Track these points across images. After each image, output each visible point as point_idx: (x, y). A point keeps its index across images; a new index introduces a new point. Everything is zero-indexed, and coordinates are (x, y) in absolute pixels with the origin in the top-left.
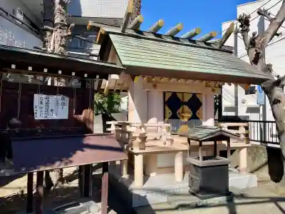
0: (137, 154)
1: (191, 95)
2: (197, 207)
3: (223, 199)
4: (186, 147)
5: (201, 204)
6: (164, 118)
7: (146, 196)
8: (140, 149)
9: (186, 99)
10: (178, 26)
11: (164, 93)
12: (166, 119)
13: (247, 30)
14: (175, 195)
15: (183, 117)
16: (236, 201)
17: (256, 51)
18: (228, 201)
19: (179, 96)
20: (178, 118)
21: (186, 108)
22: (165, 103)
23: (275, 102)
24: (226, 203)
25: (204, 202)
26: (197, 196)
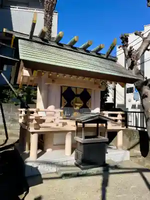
0: (33, 133)
1: (82, 90)
2: (78, 175)
3: (100, 169)
4: (74, 129)
5: (81, 174)
6: (61, 106)
7: (37, 167)
8: (35, 129)
9: (79, 93)
10: (75, 38)
11: (61, 87)
12: (62, 107)
13: (127, 46)
14: (63, 166)
15: (76, 106)
16: (111, 171)
17: (131, 59)
18: (104, 171)
19: (74, 90)
20: (72, 107)
21: (79, 99)
22: (62, 94)
23: (144, 97)
24: (102, 172)
25: (85, 171)
26: (80, 167)
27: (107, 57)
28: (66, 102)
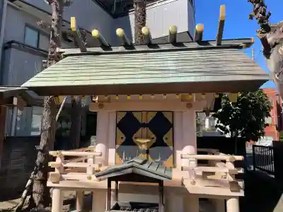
1: (155, 115)
12: (118, 146)
27: (219, 44)
28: (124, 138)
